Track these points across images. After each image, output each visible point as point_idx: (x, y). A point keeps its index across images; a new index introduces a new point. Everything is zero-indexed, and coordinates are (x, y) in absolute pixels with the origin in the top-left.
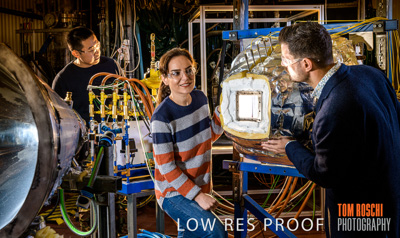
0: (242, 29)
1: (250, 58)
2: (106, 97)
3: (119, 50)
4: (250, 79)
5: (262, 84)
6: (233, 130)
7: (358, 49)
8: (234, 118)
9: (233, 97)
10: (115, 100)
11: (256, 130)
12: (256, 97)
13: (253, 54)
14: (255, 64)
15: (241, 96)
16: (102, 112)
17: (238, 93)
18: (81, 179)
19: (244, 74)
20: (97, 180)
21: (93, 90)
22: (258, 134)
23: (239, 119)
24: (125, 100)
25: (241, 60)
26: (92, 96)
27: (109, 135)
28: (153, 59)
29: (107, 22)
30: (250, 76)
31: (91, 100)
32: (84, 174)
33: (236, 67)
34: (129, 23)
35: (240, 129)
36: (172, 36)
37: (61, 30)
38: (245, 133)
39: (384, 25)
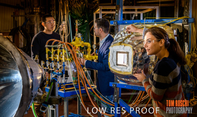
0: (120, 20)
1: (124, 35)
2: (54, 51)
3: (61, 26)
4: (123, 46)
5: (129, 48)
6: (114, 70)
7: (175, 31)
8: (115, 64)
9: (115, 54)
10: (58, 53)
11: (126, 70)
12: (126, 54)
13: (124, 33)
14: (126, 38)
15: (119, 54)
16: (52, 58)
17: (117, 52)
18: (42, 97)
19: (120, 43)
20: (50, 98)
21: (48, 47)
22: (127, 72)
23: (117, 65)
24: (63, 52)
25: (119, 36)
26: (47, 50)
27: (56, 76)
28: (77, 32)
29: (55, 12)
30: (123, 45)
31: (47, 52)
32: (44, 95)
33: (116, 40)
34: (66, 13)
35: (118, 69)
36: (86, 19)
37: (33, 15)
38: (120, 71)
39: (188, 21)
